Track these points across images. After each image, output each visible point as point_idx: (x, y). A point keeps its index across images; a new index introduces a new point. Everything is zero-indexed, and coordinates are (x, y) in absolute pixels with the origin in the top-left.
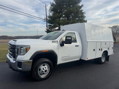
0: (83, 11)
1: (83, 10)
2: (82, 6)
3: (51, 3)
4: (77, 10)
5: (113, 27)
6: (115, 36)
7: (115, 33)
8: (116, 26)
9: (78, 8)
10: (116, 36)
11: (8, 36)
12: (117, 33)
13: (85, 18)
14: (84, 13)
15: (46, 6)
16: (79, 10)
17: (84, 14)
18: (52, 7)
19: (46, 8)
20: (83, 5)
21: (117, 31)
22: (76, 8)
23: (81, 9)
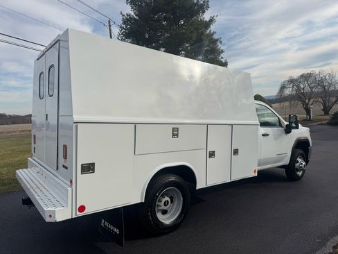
0: (215, 37)
1: (214, 33)
2: (212, 20)
3: (124, 15)
4: (198, 33)
8: (309, 75)
9: (199, 26)
13: (222, 55)
14: (217, 40)
15: (112, 23)
16: (202, 33)
17: (219, 44)
18: (126, 26)
19: (110, 30)
20: (215, 18)
22: (195, 28)
23: (208, 31)
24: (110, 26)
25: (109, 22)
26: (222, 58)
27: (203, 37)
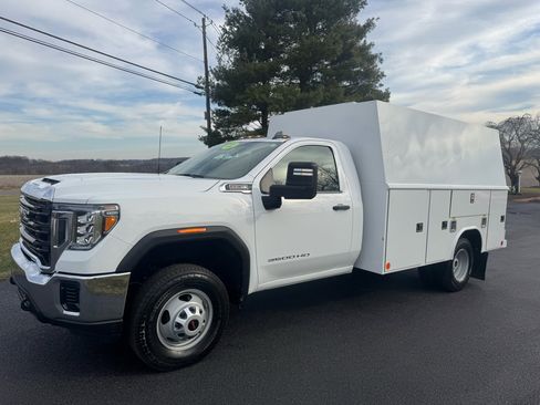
0: (373, 51)
1: (372, 45)
2: (369, 25)
3: (228, 11)
4: (345, 44)
5: (508, 122)
6: (514, 163)
7: (515, 150)
8: (521, 121)
9: (349, 33)
10: (517, 163)
11: (30, 158)
12: (523, 149)
13: (381, 82)
14: (375, 57)
15: (207, 23)
16: (352, 45)
17: (377, 62)
18: (231, 29)
19: (204, 34)
20: (374, 21)
21: (522, 142)
22: (342, 37)
23: (362, 42)
24: (204, 27)
25: (204, 20)
26: (381, 85)
27: (353, 51)
